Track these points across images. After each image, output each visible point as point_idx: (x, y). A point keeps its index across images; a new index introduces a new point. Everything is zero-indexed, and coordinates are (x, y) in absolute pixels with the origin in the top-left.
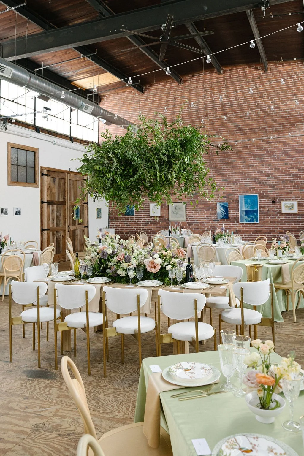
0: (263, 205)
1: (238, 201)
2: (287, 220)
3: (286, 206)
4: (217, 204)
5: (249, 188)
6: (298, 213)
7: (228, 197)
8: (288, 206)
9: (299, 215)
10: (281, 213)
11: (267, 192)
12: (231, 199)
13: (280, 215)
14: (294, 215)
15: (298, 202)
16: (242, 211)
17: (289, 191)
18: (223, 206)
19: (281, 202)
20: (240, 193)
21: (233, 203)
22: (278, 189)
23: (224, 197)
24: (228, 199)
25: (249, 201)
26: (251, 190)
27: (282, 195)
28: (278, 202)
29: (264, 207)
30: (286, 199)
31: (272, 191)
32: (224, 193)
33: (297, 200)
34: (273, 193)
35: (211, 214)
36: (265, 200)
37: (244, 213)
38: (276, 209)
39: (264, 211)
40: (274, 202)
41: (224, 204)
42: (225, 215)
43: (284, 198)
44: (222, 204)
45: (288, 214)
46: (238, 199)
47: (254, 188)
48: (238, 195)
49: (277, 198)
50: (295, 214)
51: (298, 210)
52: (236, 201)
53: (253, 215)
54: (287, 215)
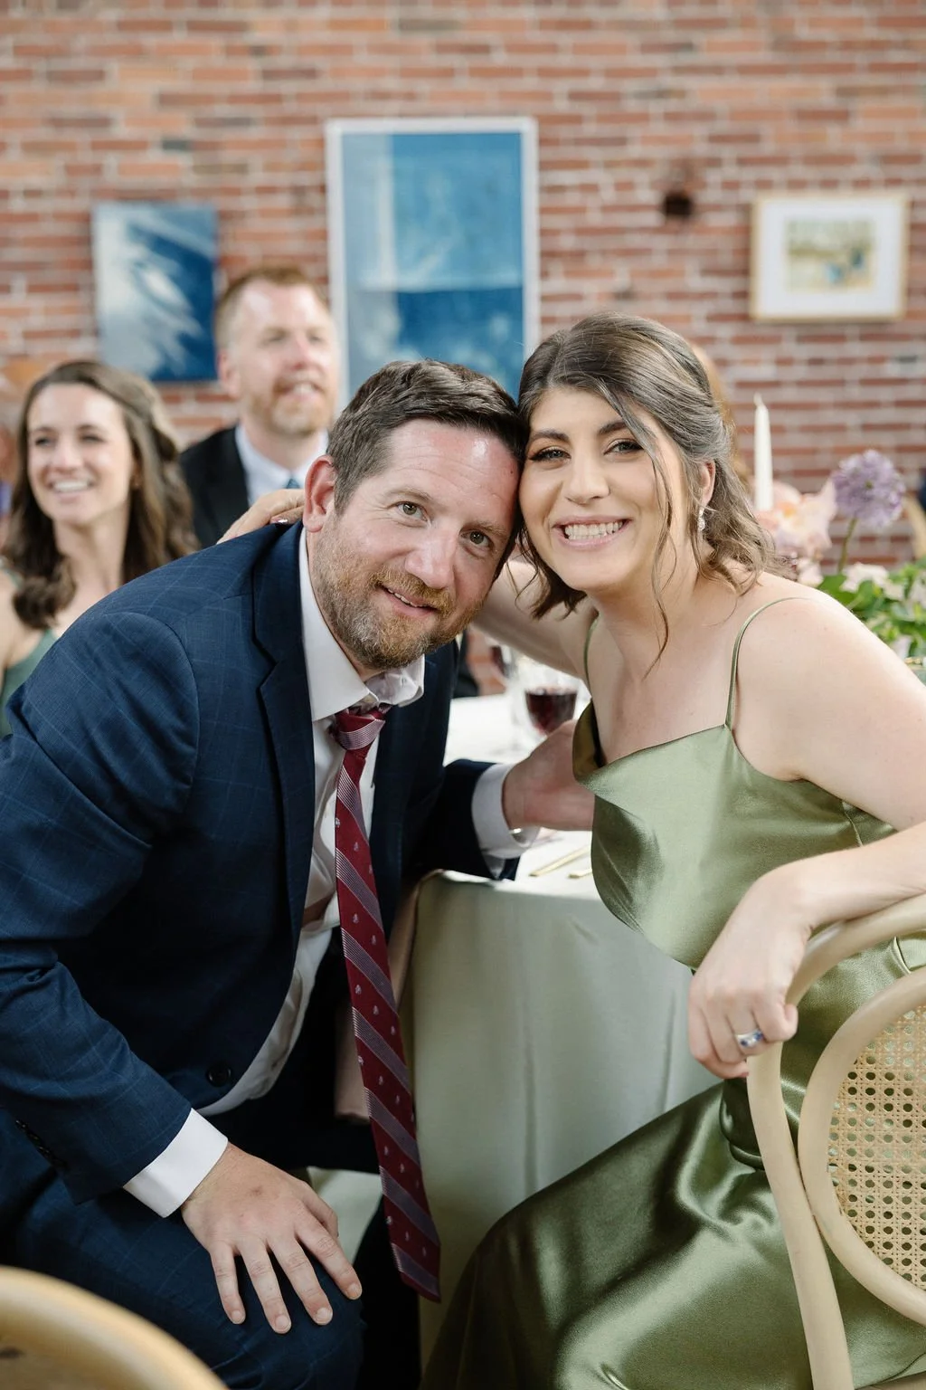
0: (581, 231)
1: (323, 189)
2: (802, 384)
3: (799, 251)
4: (86, 219)
5: (442, 49)
6: (910, 315)
7: (212, 146)
8: (822, 240)
9: (904, 337)
10: (745, 318)
11: (615, 97)
12: (241, 169)
13: (739, 341)
14: (865, 338)
15: (913, 205)
16: (361, 298)
17: (822, 91)
18: (161, 245)
19: (746, 210)
20: (341, 103)
21: (265, 213)
22: (718, 70)
23: (172, 145)
24: (214, 169)
25: (439, 189)
26: (448, 73)
27: (753, 138)
28: (717, 208)
29: (579, 255)
30: (798, 171)
31: (662, 94)
32: (166, 100)
33: (893, 182)
34: (672, 117)
35: (29, 335)
36: (591, 188)
37: (389, 321)
38: (708, 272)
39: (577, 297)
40: (678, 206)
41: (179, 220)
42: (186, 341)
43: (779, 161)
44: (147, 217)
45: (815, 331)
46: (319, 165)
47: (484, 49)
48: (314, 121)
49: (714, 162)
50: (873, 330)
51: (910, 291)
52: (298, 191)
53: (483, 343)
54: (801, 339)
